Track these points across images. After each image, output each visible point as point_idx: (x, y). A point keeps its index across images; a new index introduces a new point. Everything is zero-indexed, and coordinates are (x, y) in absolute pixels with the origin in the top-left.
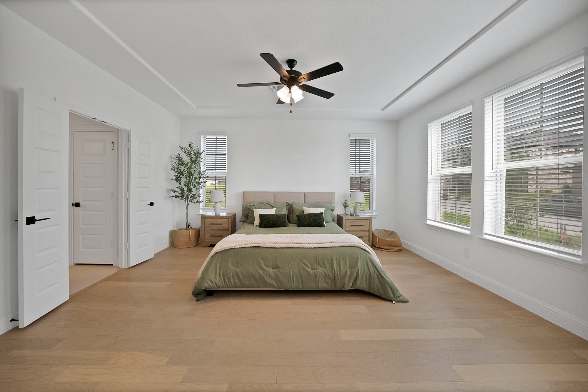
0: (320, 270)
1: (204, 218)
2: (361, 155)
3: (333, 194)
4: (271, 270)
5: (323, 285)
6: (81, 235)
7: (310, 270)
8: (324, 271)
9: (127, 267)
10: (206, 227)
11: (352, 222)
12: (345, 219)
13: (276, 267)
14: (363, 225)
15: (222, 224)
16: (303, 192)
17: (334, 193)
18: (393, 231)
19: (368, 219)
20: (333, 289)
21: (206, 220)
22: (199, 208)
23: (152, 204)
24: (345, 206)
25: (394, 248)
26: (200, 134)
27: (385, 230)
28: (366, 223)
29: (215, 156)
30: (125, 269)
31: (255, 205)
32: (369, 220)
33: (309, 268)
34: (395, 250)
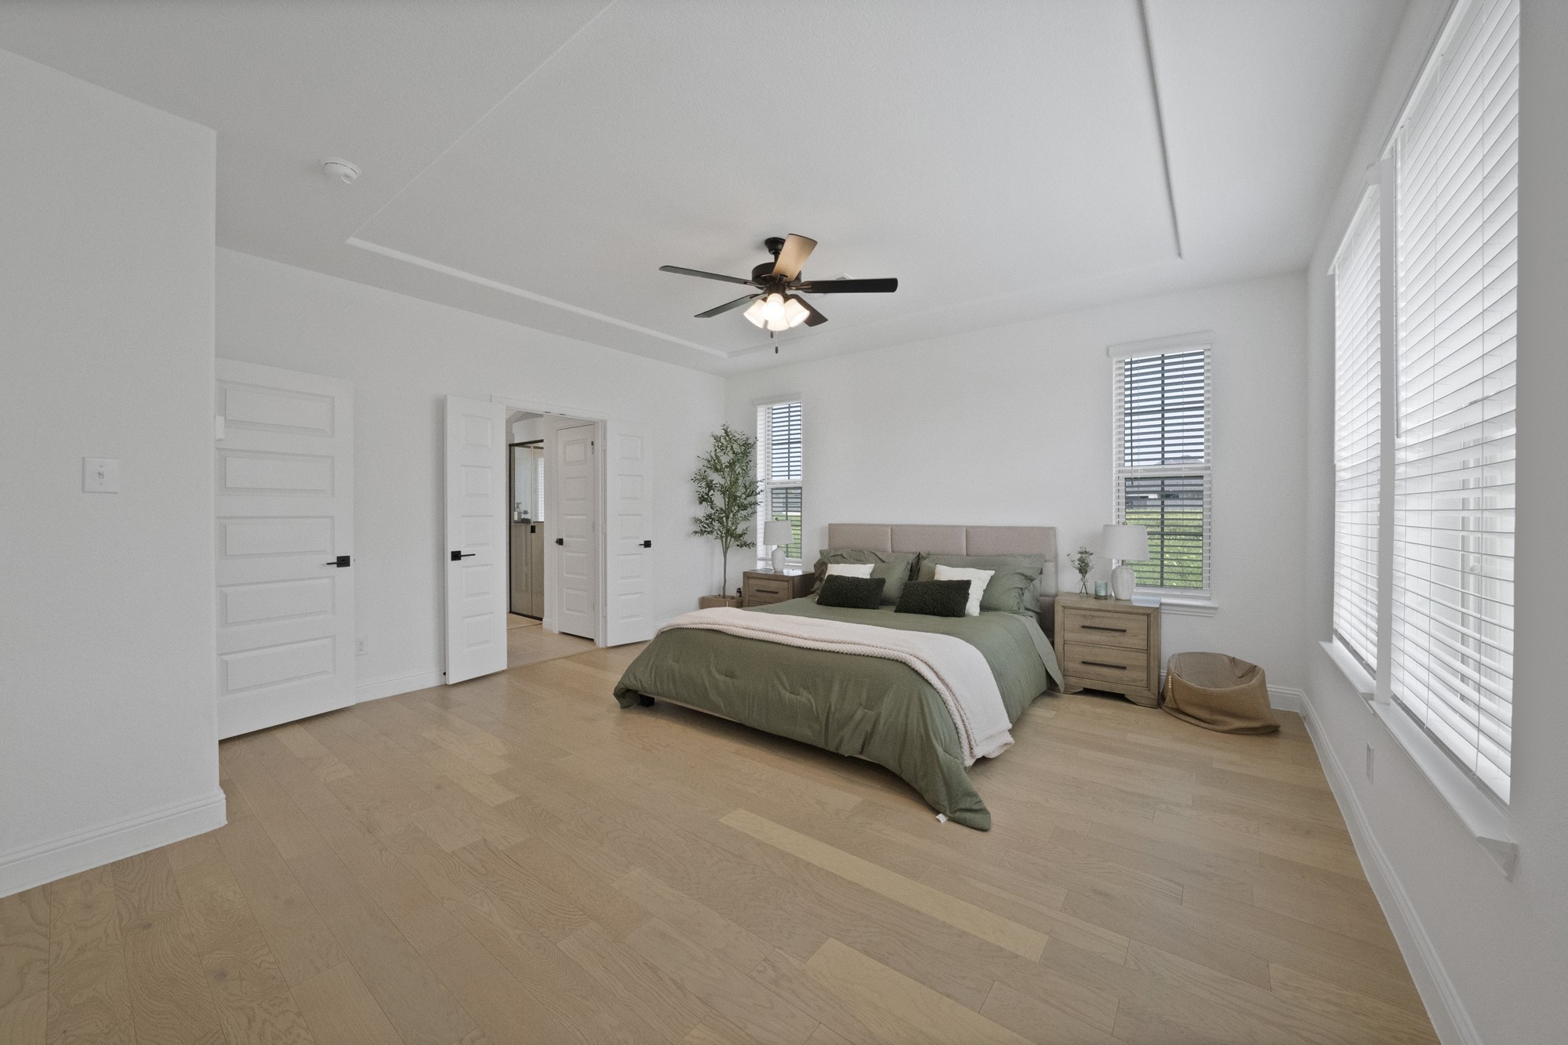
0: (805, 697)
1: (748, 577)
2: (1166, 408)
3: (1049, 533)
4: (721, 678)
5: (803, 732)
6: (565, 589)
7: (786, 695)
8: (810, 701)
9: (604, 647)
10: (751, 596)
11: (1085, 617)
12: (1064, 607)
13: (730, 674)
14: (1125, 631)
15: (777, 593)
16: (962, 527)
17: (1053, 529)
18: (1255, 664)
19: (1144, 614)
20: (821, 744)
21: (752, 582)
22: (755, 558)
23: (647, 544)
24: (1083, 569)
25: (1227, 719)
26: (756, 403)
27: (1233, 660)
28: (1136, 626)
29: (787, 446)
30: (602, 649)
31: (844, 555)
32: (1148, 615)
33: (786, 689)
34: (1227, 728)
